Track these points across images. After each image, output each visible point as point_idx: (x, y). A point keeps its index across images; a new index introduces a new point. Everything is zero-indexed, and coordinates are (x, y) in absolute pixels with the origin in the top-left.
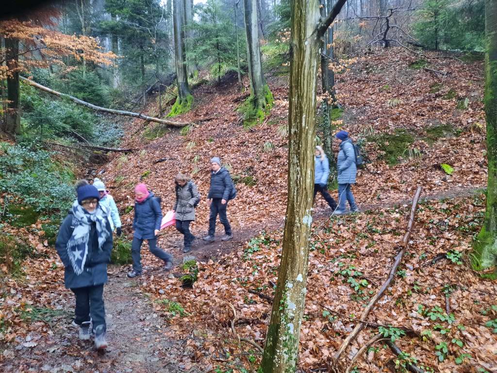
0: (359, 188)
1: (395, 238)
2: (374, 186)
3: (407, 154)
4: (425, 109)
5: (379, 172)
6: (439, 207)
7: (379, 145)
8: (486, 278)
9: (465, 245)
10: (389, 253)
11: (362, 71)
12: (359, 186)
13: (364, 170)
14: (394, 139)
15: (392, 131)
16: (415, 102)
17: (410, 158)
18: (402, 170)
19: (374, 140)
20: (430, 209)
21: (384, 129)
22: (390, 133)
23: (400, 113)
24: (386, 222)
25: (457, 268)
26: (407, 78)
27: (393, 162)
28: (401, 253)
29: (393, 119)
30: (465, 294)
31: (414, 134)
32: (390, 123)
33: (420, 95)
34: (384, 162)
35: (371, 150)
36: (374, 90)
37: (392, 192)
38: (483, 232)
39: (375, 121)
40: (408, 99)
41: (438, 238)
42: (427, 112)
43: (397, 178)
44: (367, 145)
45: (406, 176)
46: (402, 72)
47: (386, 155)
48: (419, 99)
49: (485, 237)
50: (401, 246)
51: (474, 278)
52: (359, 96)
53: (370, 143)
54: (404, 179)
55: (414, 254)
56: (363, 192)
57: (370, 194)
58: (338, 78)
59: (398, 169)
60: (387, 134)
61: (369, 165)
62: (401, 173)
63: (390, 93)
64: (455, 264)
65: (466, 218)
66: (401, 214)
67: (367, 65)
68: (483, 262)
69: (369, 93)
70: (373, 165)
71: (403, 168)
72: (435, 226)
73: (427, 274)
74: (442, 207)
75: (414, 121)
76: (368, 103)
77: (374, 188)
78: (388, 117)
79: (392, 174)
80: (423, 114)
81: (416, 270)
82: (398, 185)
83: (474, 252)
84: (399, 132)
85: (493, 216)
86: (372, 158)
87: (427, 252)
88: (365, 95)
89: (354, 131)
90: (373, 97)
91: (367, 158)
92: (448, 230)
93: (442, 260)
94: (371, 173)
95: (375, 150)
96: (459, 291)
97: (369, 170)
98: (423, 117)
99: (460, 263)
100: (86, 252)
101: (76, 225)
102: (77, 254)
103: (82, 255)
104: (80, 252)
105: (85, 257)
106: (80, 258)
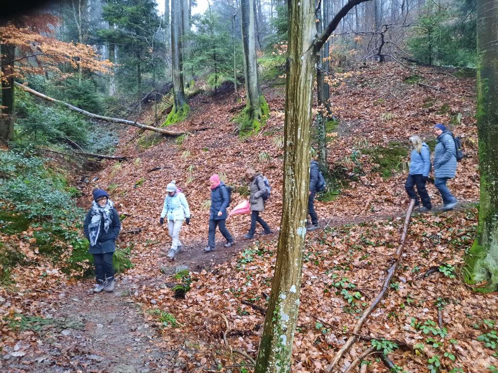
0: (353, 200)
1: (389, 251)
2: (368, 198)
3: (401, 167)
4: (418, 124)
5: (373, 184)
6: (432, 221)
7: (373, 158)
8: (478, 292)
9: (458, 259)
10: (382, 265)
11: (357, 84)
12: (353, 198)
13: (358, 182)
14: (388, 152)
15: (386, 144)
16: (408, 116)
17: (404, 171)
18: (396, 183)
19: (368, 153)
20: (423, 222)
21: (379, 142)
22: (384, 146)
23: (394, 127)
24: (380, 234)
25: (450, 282)
26: (401, 93)
27: (387, 175)
28: (394, 265)
29: (387, 133)
30: (458, 307)
31: (407, 147)
32: (385, 136)
33: (413, 109)
34: (378, 175)
35: (365, 163)
36: (369, 104)
37: (386, 204)
38: (475, 246)
39: (369, 134)
40: (402, 113)
41: (431, 251)
42: (420, 127)
43: (390, 191)
44: (361, 158)
45: (399, 189)
46: (397, 87)
47: (380, 168)
48: (413, 113)
49: (477, 251)
50: (394, 259)
51: (466, 292)
52: (354, 109)
53: (364, 156)
54: (398, 192)
55: (407, 266)
56: (357, 204)
57: (364, 206)
58: (333, 91)
59: (391, 182)
60: (381, 147)
61: (363, 177)
62: (394, 186)
63: (384, 106)
64: (448, 278)
65: (459, 231)
66: (395, 227)
67: (362, 79)
68: (475, 276)
69: (364, 107)
70: (367, 178)
71: (397, 181)
72: (427, 239)
73: (420, 287)
74: (435, 221)
75: (408, 135)
76: (363, 116)
77: (368, 200)
78: (383, 130)
79: (386, 187)
80: (417, 128)
81: (409, 283)
82: (391, 197)
83: (467, 266)
84: (394, 145)
85: (485, 230)
86: (366, 171)
87: (419, 265)
88: (359, 108)
89: (349, 144)
90: (368, 110)
91: (361, 170)
92: (441, 243)
93: (434, 273)
94: (365, 185)
95: (369, 163)
96: (452, 305)
97: (363, 183)
98: (416, 131)
99: (453, 276)
100: (99, 232)
101: (93, 215)
102: (93, 232)
103: (96, 234)
104: (95, 232)
105: (98, 235)
106: (95, 235)
